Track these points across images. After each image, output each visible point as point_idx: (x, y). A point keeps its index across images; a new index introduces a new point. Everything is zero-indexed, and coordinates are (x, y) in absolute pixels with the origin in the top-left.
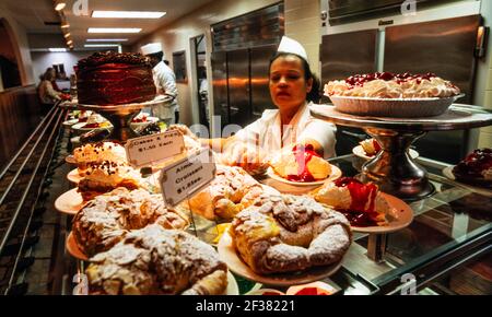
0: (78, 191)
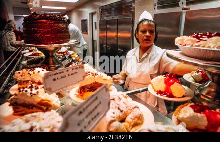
0: (10, 105)
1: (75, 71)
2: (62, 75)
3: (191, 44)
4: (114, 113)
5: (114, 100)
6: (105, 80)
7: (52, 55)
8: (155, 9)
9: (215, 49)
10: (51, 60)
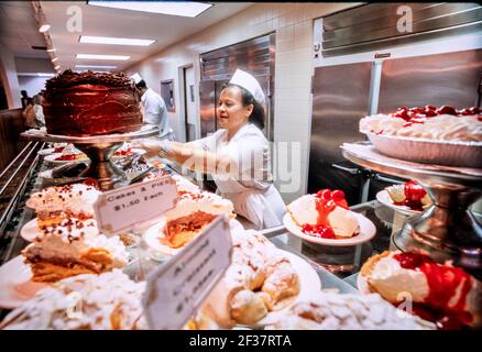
0: (26, 262)
1: (158, 189)
2: (133, 198)
3: (394, 130)
4: (240, 273)
5: (238, 246)
6: (217, 207)
7: (105, 158)
8: (317, 56)
9: (442, 141)
10: (103, 167)
